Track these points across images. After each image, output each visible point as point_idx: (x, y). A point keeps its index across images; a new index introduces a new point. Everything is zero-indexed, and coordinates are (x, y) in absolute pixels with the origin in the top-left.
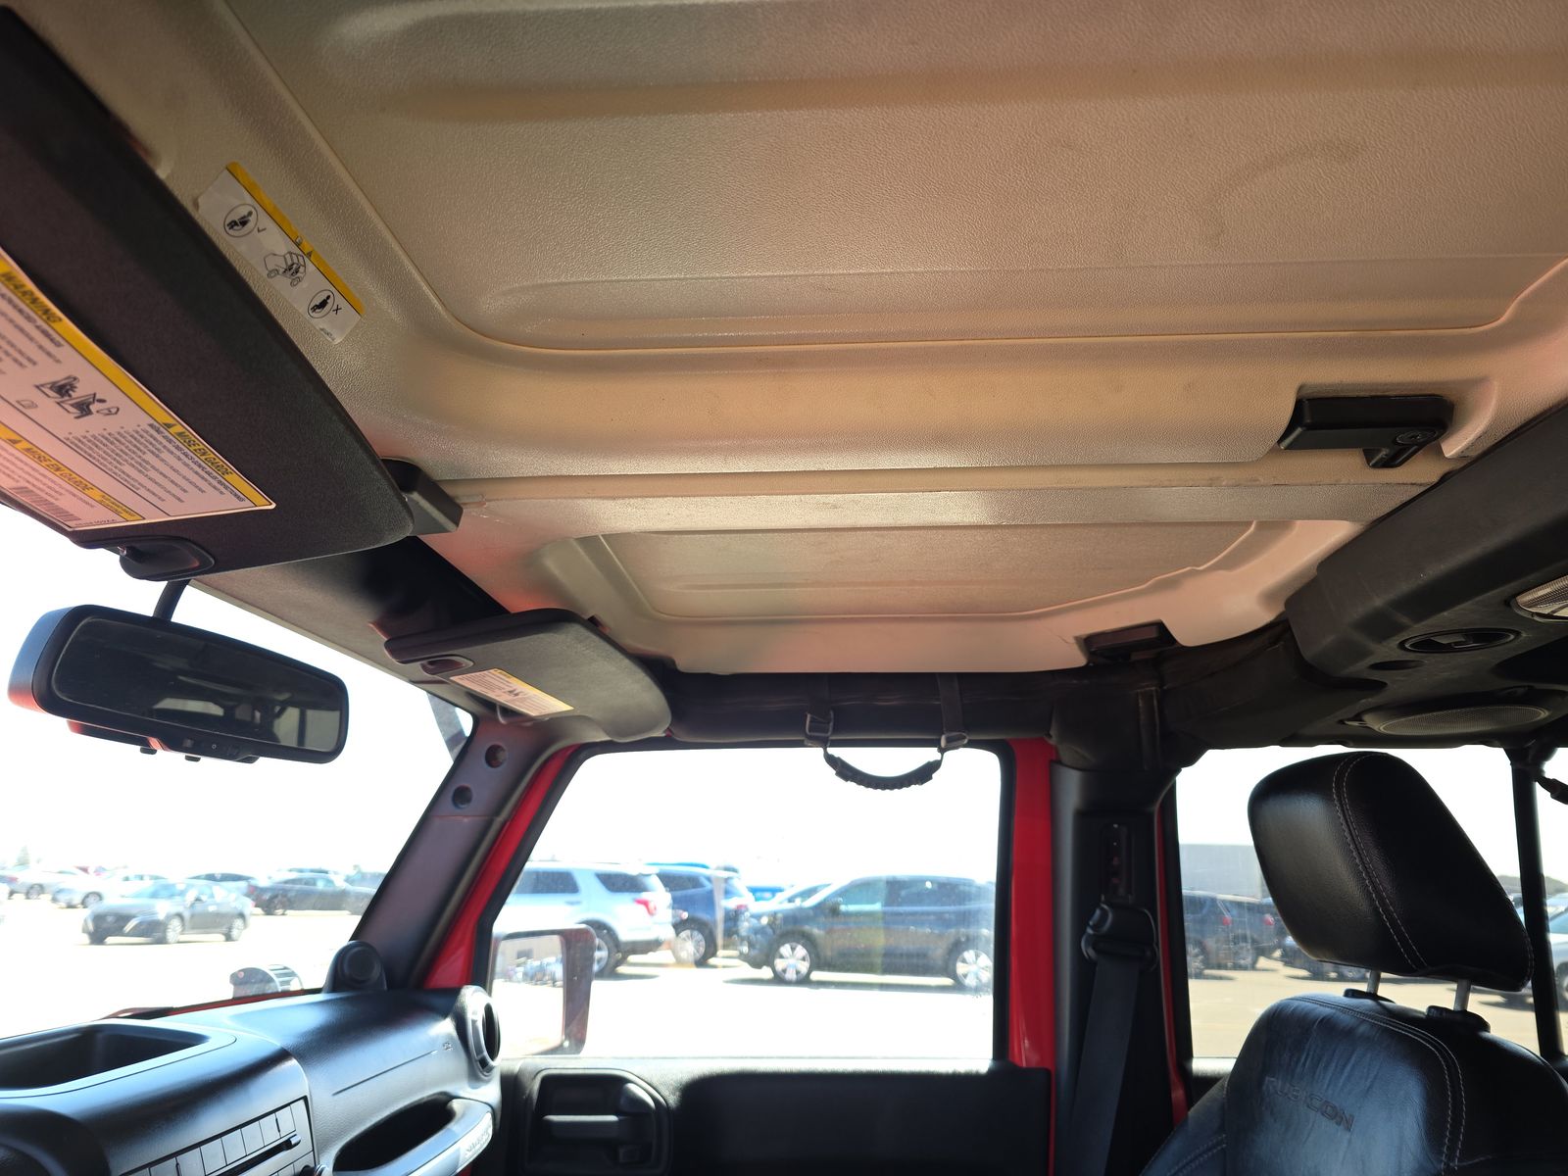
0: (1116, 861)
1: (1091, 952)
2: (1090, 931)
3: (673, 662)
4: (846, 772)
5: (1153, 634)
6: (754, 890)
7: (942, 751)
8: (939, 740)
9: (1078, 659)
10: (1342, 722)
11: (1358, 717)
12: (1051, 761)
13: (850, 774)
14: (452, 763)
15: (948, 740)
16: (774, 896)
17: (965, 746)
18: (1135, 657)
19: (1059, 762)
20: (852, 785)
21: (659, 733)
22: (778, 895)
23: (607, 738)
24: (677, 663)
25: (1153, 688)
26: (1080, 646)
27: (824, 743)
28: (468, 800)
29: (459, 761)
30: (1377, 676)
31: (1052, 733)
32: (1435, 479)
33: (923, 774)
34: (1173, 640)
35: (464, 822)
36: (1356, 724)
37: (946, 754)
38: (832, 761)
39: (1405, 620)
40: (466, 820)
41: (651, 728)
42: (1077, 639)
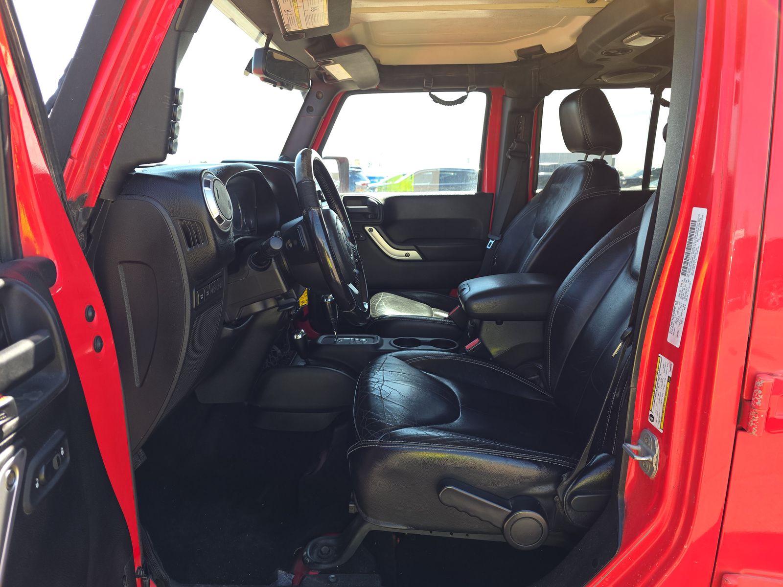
0: (521, 128)
1: (509, 157)
2: (509, 150)
3: (379, 61)
4: (436, 100)
5: (539, 49)
6: (370, 178)
7: (468, 92)
8: (467, 89)
9: (514, 58)
10: (595, 79)
11: (600, 77)
12: (503, 96)
13: (437, 101)
14: (303, 101)
15: (470, 89)
16: (379, 181)
17: (475, 91)
18: (533, 57)
19: (506, 96)
20: (438, 104)
21: (374, 87)
22: (381, 180)
23: (359, 89)
24: (381, 60)
25: (537, 69)
26: (515, 53)
27: (430, 90)
28: (312, 111)
29: (306, 100)
30: (600, 63)
31: (504, 85)
32: (605, 6)
33: (461, 100)
34: (545, 52)
35: (312, 118)
36: (599, 80)
37: (470, 93)
38: (432, 96)
39: (600, 46)
40: (312, 117)
41: (373, 85)
42: (515, 51)
